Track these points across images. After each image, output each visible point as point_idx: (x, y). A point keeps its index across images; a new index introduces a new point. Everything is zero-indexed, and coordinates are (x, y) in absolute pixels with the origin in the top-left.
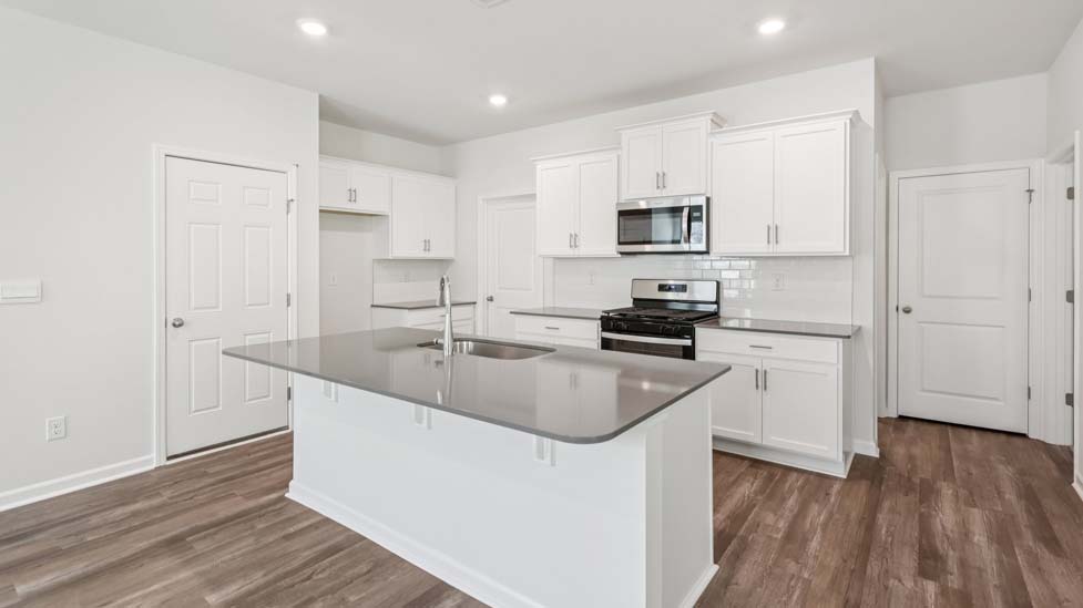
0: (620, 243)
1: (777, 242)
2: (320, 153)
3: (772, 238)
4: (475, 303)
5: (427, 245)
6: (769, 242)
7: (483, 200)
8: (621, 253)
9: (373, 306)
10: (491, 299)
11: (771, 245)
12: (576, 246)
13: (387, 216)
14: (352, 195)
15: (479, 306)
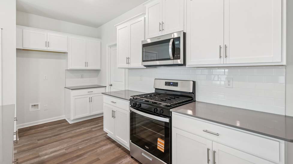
0: (143, 61)
1: (226, 57)
2: (17, 24)
3: (223, 54)
4: (106, 87)
5: (86, 64)
6: (220, 57)
7: (109, 46)
8: (145, 66)
9: (65, 88)
10: (111, 85)
11: (222, 59)
12: (128, 63)
13: (67, 53)
14: (47, 44)
15: (107, 88)
